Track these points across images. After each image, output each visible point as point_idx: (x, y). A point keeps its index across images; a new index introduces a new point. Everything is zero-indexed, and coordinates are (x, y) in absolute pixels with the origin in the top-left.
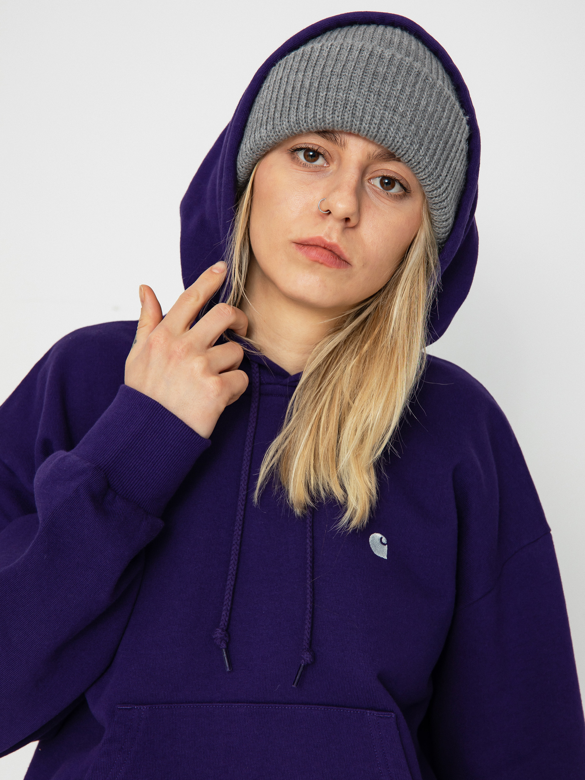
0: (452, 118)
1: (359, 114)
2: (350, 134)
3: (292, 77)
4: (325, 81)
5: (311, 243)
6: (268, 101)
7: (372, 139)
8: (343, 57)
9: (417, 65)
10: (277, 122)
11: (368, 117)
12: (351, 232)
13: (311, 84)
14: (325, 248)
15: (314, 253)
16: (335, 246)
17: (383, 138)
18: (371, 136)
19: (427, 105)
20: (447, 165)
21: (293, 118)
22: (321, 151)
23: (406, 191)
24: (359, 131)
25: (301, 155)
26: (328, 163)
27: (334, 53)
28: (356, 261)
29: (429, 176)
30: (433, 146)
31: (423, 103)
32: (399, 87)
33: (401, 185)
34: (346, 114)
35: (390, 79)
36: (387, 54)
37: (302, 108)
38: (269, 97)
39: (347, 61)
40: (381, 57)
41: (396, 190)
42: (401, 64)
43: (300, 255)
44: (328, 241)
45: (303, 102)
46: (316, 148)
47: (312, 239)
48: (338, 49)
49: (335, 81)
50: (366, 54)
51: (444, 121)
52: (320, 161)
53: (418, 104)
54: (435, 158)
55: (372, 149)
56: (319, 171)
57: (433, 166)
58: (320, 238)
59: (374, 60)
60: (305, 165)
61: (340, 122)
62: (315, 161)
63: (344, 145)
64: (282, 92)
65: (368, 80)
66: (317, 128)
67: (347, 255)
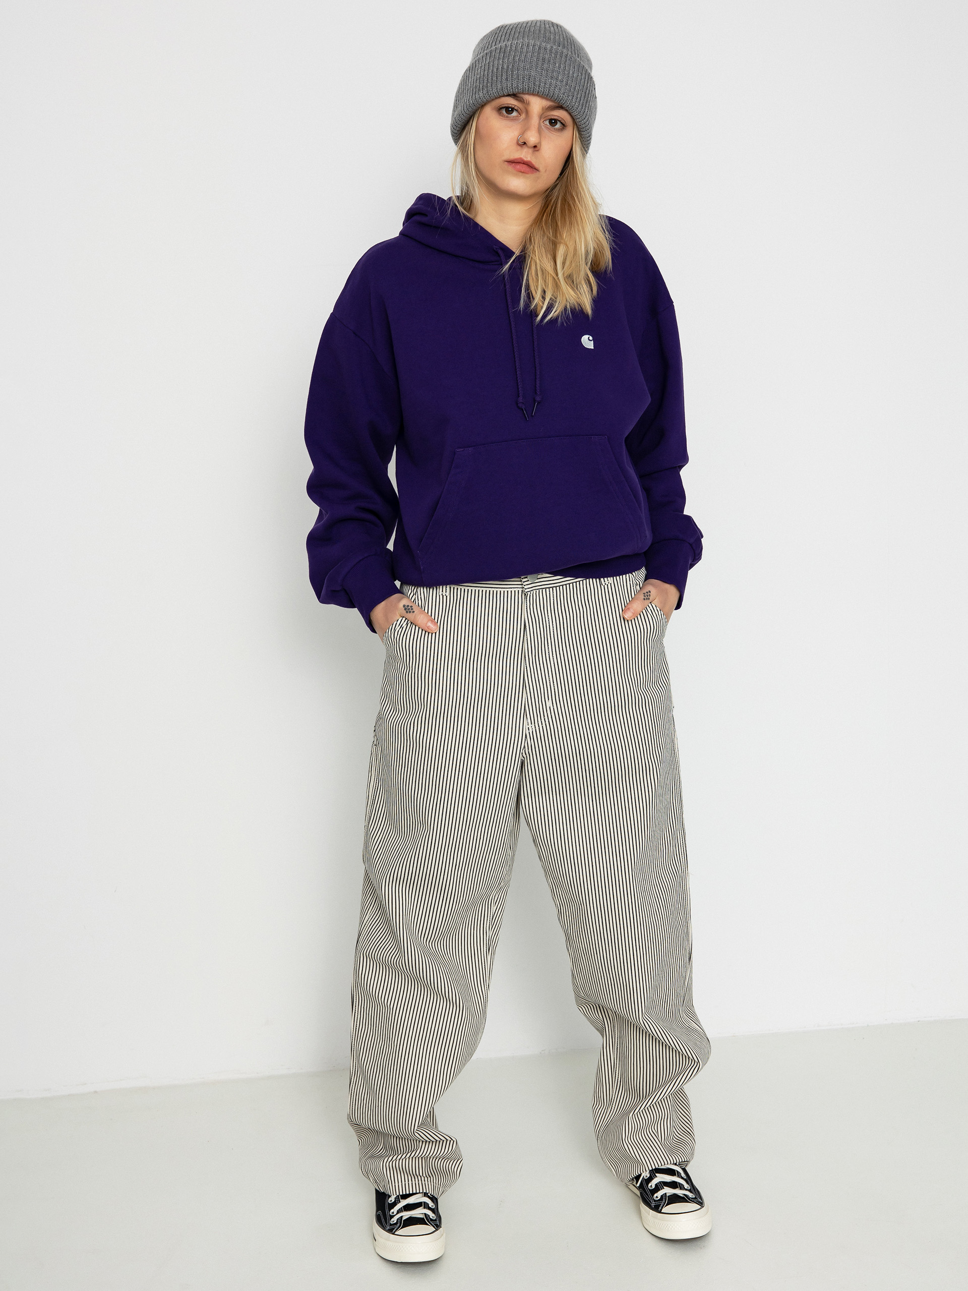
0: (587, 78)
1: (537, 83)
2: (533, 94)
3: (496, 62)
4: (516, 65)
5: (516, 161)
6: (482, 76)
7: (546, 96)
8: (525, 50)
9: (565, 51)
10: (489, 88)
11: (542, 85)
12: (536, 152)
13: (508, 67)
14: (523, 164)
15: (518, 167)
16: (530, 162)
17: (552, 95)
18: (545, 95)
19: (573, 73)
20: (587, 105)
21: (499, 87)
22: (516, 108)
23: (564, 125)
24: (538, 92)
25: (504, 111)
26: (520, 114)
27: (519, 48)
28: (541, 169)
29: (579, 113)
30: (579, 96)
31: (571, 72)
32: (557, 65)
33: (561, 123)
34: (530, 83)
35: (552, 61)
36: (549, 46)
37: (504, 81)
38: (482, 73)
39: (527, 52)
40: (545, 49)
41: (558, 126)
42: (557, 52)
43: (510, 168)
44: (525, 159)
45: (504, 77)
46: (513, 107)
47: (516, 159)
48: (520, 45)
49: (522, 65)
50: (537, 48)
51: (583, 80)
52: (515, 114)
53: (569, 74)
54: (581, 102)
55: (546, 103)
56: (515, 119)
57: (580, 107)
58: (521, 158)
59: (542, 51)
60: (507, 117)
61: (527, 88)
62: (512, 113)
63: (529, 103)
64: (491, 71)
65: (540, 63)
66: (513, 92)
67: (537, 166)
